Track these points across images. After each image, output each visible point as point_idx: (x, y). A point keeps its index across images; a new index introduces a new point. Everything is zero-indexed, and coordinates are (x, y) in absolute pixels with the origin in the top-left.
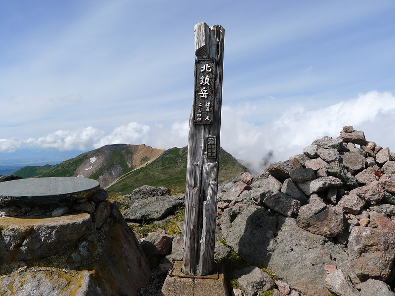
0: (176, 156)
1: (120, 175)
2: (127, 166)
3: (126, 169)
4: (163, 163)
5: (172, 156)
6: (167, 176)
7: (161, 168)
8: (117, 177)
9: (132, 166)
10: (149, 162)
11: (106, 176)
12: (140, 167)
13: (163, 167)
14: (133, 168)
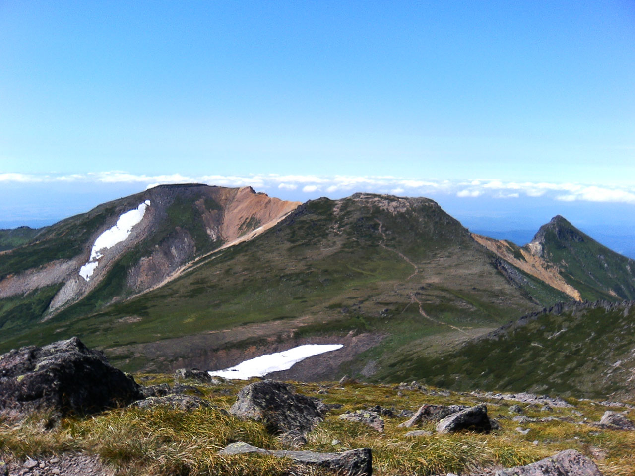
0: (326, 220)
1: (190, 257)
2: (208, 237)
3: (204, 244)
4: (294, 232)
5: (314, 217)
6: (301, 266)
7: (288, 245)
8: (183, 263)
9: (218, 237)
10: (260, 230)
11: (158, 257)
12: (236, 242)
13: (293, 242)
14: (220, 242)
